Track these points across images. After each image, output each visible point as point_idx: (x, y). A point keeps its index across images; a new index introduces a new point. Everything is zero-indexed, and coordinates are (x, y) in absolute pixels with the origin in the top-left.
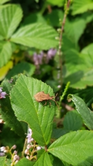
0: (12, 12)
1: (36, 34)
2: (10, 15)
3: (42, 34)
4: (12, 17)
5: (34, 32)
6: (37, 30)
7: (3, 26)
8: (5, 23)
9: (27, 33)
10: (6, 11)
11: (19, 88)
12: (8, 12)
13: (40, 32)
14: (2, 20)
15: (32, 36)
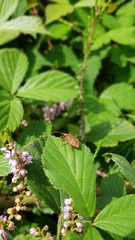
0: (14, 60)
1: (50, 85)
2: (12, 64)
3: (57, 84)
4: (15, 66)
5: (47, 82)
6: (51, 79)
7: (6, 78)
8: (8, 75)
9: (38, 84)
10: (6, 58)
11: (50, 151)
12: (9, 60)
13: (54, 81)
14: (3, 71)
15: (44, 88)
